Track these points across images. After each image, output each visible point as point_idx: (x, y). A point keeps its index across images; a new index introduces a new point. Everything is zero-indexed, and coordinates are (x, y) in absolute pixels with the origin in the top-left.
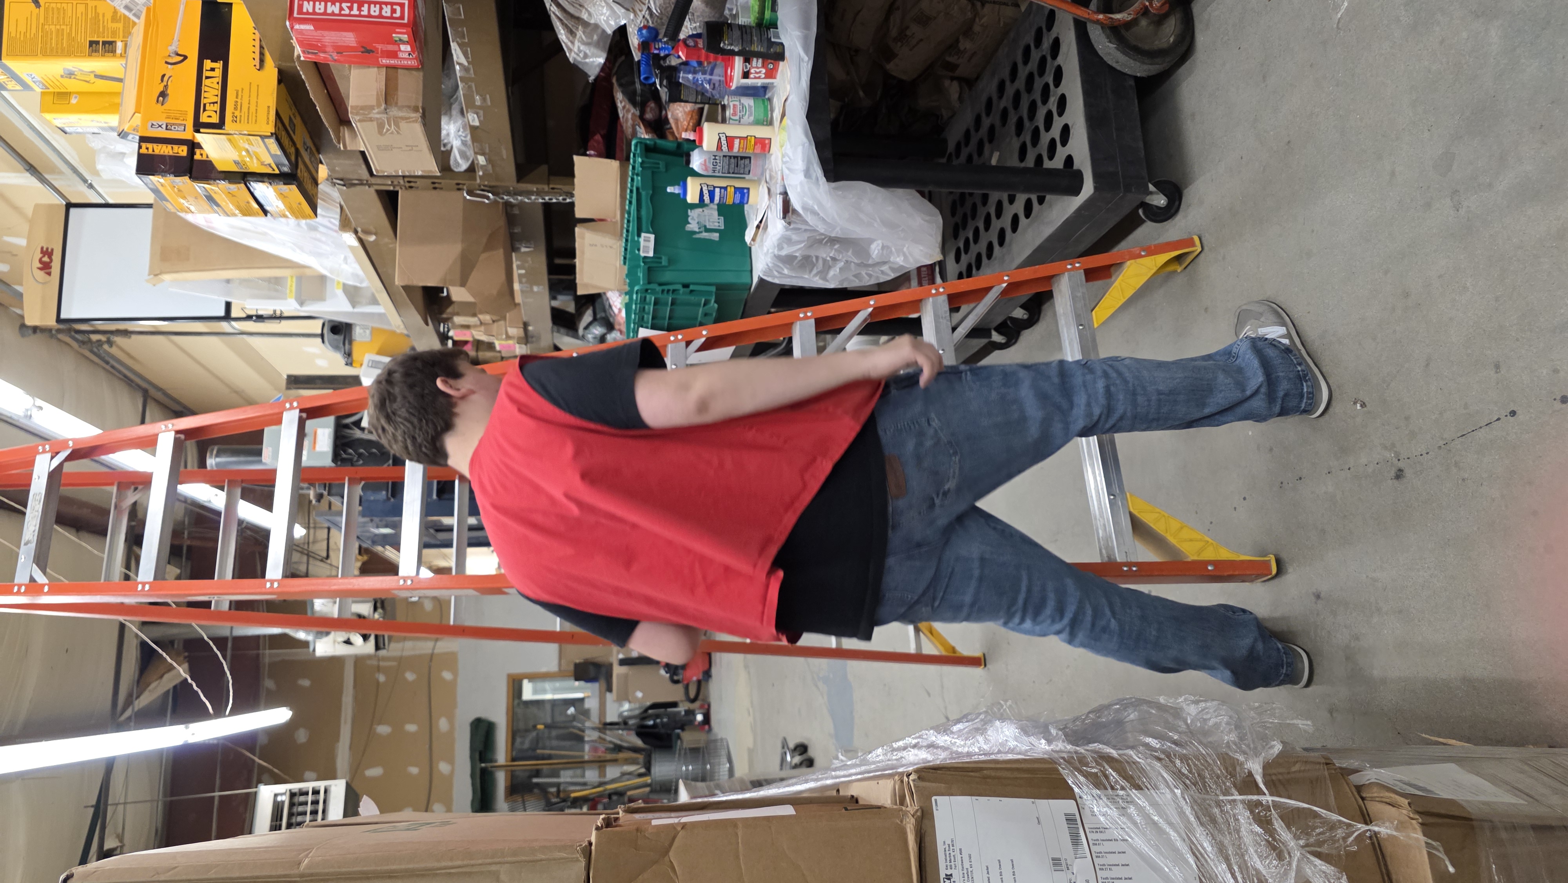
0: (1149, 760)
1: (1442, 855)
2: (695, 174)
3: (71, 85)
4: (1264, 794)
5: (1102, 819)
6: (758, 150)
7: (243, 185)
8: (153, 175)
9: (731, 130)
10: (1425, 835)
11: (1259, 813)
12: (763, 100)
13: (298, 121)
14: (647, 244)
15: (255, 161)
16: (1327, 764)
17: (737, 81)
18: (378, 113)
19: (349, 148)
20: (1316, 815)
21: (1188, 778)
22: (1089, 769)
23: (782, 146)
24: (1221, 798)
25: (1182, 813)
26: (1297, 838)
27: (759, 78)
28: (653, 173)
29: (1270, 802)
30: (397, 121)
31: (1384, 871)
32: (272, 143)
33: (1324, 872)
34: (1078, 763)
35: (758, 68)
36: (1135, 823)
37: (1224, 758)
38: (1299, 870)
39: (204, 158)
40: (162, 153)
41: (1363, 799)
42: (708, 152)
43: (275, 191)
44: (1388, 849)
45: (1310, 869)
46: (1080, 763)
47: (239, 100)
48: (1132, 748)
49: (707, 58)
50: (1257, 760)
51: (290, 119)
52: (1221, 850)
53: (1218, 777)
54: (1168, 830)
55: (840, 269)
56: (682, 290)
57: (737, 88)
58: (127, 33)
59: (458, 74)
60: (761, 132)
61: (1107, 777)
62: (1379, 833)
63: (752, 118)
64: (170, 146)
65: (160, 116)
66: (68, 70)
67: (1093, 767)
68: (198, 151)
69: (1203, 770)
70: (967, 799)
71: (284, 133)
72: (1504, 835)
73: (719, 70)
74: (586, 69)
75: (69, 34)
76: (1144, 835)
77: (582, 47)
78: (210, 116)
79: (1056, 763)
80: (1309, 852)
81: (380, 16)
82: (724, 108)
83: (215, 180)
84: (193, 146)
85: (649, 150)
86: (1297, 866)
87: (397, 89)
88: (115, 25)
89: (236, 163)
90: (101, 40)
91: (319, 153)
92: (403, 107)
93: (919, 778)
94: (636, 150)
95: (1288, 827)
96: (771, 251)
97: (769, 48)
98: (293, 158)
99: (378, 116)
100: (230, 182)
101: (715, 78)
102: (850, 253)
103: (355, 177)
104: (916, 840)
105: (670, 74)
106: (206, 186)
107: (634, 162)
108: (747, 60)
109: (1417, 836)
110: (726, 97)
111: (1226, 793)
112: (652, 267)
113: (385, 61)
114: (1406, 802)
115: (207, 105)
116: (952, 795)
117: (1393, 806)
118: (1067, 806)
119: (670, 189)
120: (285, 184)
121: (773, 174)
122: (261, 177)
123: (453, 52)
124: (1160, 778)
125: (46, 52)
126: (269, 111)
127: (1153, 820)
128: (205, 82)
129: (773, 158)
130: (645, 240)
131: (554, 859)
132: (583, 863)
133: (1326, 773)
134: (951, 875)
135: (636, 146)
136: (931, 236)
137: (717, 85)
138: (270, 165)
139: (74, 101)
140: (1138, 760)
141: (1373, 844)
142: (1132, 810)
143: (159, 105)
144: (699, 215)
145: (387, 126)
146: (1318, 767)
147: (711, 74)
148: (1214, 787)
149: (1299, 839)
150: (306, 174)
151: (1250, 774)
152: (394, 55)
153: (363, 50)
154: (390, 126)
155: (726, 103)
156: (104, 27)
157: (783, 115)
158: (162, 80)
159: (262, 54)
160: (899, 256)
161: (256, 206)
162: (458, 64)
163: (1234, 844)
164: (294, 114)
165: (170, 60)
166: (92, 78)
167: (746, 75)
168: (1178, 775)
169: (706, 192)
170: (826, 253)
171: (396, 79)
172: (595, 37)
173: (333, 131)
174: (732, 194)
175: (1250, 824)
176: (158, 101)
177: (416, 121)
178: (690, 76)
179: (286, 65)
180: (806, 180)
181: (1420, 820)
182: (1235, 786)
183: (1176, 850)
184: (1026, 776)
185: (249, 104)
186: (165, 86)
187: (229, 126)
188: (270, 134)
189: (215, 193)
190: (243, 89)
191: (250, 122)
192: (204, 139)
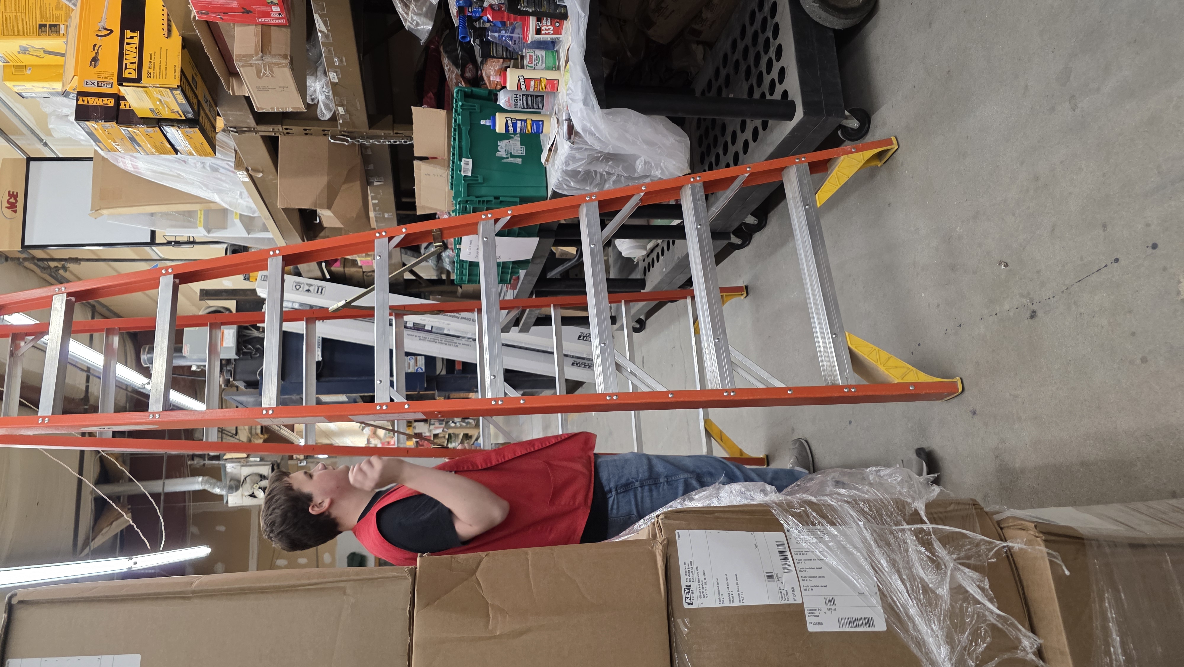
0: (840, 503)
1: (1060, 562)
2: (502, 110)
3: (26, 59)
4: (927, 523)
5: (804, 544)
6: (548, 90)
7: (157, 129)
8: (89, 121)
9: (528, 74)
10: (1047, 547)
11: (922, 537)
12: (552, 52)
13: (199, 80)
14: (467, 166)
15: (166, 109)
16: (974, 505)
17: (532, 36)
18: (257, 60)
19: (236, 95)
20: (964, 536)
21: (869, 515)
22: (794, 510)
23: (566, 85)
24: (894, 528)
25: (864, 540)
26: (950, 553)
27: (548, 34)
28: (470, 113)
29: (931, 529)
30: (270, 66)
31: (1017, 579)
32: (178, 93)
33: (971, 577)
34: (787, 508)
35: (547, 26)
36: (829, 547)
37: (897, 502)
38: (952, 577)
39: (128, 107)
40: (95, 104)
41: (1001, 529)
42: (512, 91)
43: (182, 133)
44: (1020, 562)
45: (960, 574)
46: (787, 506)
47: (152, 61)
48: (827, 495)
49: (509, 19)
50: (921, 501)
51: (193, 77)
52: (893, 563)
53: (892, 514)
54: (855, 552)
55: (614, 182)
56: (494, 201)
57: (532, 42)
58: (68, 17)
59: (320, 40)
60: (551, 75)
61: (808, 516)
62: (1013, 547)
63: (544, 65)
64: (101, 99)
65: (93, 76)
66: (24, 46)
67: (797, 509)
68: (122, 103)
69: (880, 508)
70: (702, 532)
71: (188, 87)
72: (1107, 550)
73: (518, 31)
74: (418, 35)
75: (24, 20)
76: (836, 555)
77: (415, 18)
78: (130, 72)
79: (770, 507)
80: (960, 564)
82: (522, 58)
83: (136, 125)
84: (119, 98)
85: (467, 96)
86: (951, 574)
87: (270, 42)
88: (58, 12)
89: (152, 111)
90: (48, 23)
91: (217, 106)
92: (275, 55)
93: (666, 517)
94: (457, 96)
95: (944, 546)
96: (560, 167)
97: (555, 10)
98: (196, 107)
99: (256, 62)
100: (148, 126)
101: (516, 36)
102: (620, 168)
103: (245, 126)
104: (663, 560)
105: (481, 33)
106: (129, 129)
107: (457, 106)
108: (539, 20)
109: (1042, 549)
110: (524, 50)
111: (898, 524)
112: (470, 183)
113: (260, 20)
114: (1033, 525)
115: (128, 65)
116: (691, 529)
117: (1024, 530)
118: (779, 536)
119: (483, 122)
120: (190, 127)
121: (561, 107)
122: (171, 122)
123: (316, 22)
124: (848, 515)
125: (6, 33)
126: (175, 69)
127: (842, 545)
128: (126, 47)
129: (560, 95)
130: (464, 164)
131: (388, 578)
132: (410, 580)
133: (974, 511)
134: (690, 586)
135: (457, 93)
136: (681, 152)
137: (517, 42)
138: (177, 112)
139: (28, 72)
140: (832, 503)
141: (1008, 557)
142: (826, 537)
143: (92, 67)
144: (506, 145)
145: (263, 70)
146: (967, 507)
147: (512, 32)
148: (888, 520)
149: (953, 553)
150: (206, 121)
151: (916, 510)
152: (267, 15)
153: (244, 10)
154: (266, 70)
155: (524, 54)
156: (50, 13)
157: (567, 61)
158: (94, 49)
159: (169, 26)
160: (657, 170)
161: (169, 146)
162: (320, 31)
163: (903, 561)
164: (196, 74)
165: (100, 34)
166: (41, 53)
167: (538, 31)
168: (862, 512)
169: (510, 123)
170: (602, 168)
171: (270, 33)
172: (424, 9)
173: (224, 80)
174: (530, 125)
175: (916, 546)
176: (91, 65)
177: (285, 66)
178: (496, 35)
179: (188, 33)
180: (584, 107)
181: (1043, 538)
182: (905, 520)
183: (860, 566)
184: (747, 517)
185: (160, 63)
186: (96, 53)
187: (145, 81)
188: (176, 87)
189: (137, 135)
190: (155, 53)
191: (161, 77)
192: (127, 93)
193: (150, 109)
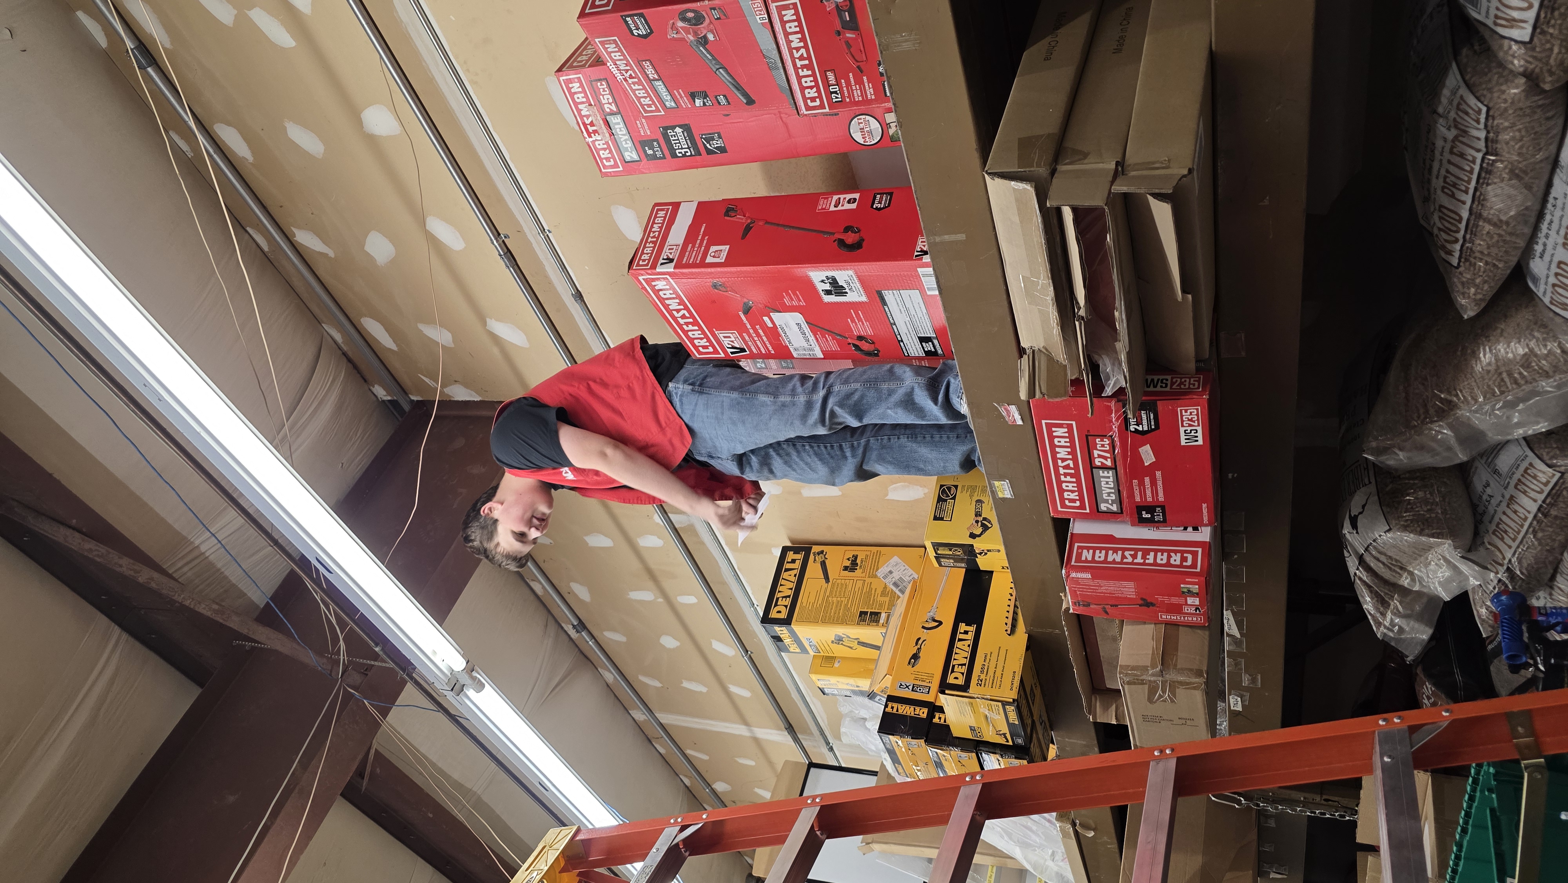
3: (837, 650)
7: (974, 755)
8: (893, 735)
13: (1038, 692)
15: (991, 727)
18: (1153, 675)
19: (1098, 721)
30: (1173, 685)
32: (1011, 709)
39: (943, 722)
40: (904, 713)
47: (986, 664)
51: (1032, 689)
58: (892, 604)
59: (1226, 648)
64: (913, 708)
65: (909, 677)
66: (839, 636)
68: (937, 715)
71: (1024, 703)
74: (1402, 648)
75: (846, 605)
77: (1397, 621)
78: (956, 678)
81: (1168, 564)
83: (948, 747)
84: (935, 709)
87: (1176, 650)
88: (882, 599)
89: (972, 729)
90: (869, 611)
91: (1052, 730)
92: (1183, 670)
98: (1028, 731)
99: (1151, 679)
100: (962, 750)
106: (939, 752)
113: (1165, 617)
119: (1564, 815)
120: (1016, 758)
122: (994, 748)
123: (1226, 621)
125: (825, 620)
126: (1014, 678)
128: (958, 644)
138: (1005, 735)
139: (836, 666)
143: (910, 666)
145: (1160, 692)
152: (1177, 609)
153: (1141, 602)
154: (1164, 692)
156: (874, 600)
159: (1014, 620)
162: (1228, 635)
164: (1035, 684)
165: (927, 625)
166: (855, 644)
171: (1178, 636)
172: (1418, 608)
173: (1086, 698)
176: (909, 663)
177: (1196, 689)
185: (996, 668)
186: (918, 649)
187: (973, 689)
188: (1011, 700)
189: (946, 760)
190: (991, 653)
191: (994, 686)
192: (947, 703)
193: (970, 727)
